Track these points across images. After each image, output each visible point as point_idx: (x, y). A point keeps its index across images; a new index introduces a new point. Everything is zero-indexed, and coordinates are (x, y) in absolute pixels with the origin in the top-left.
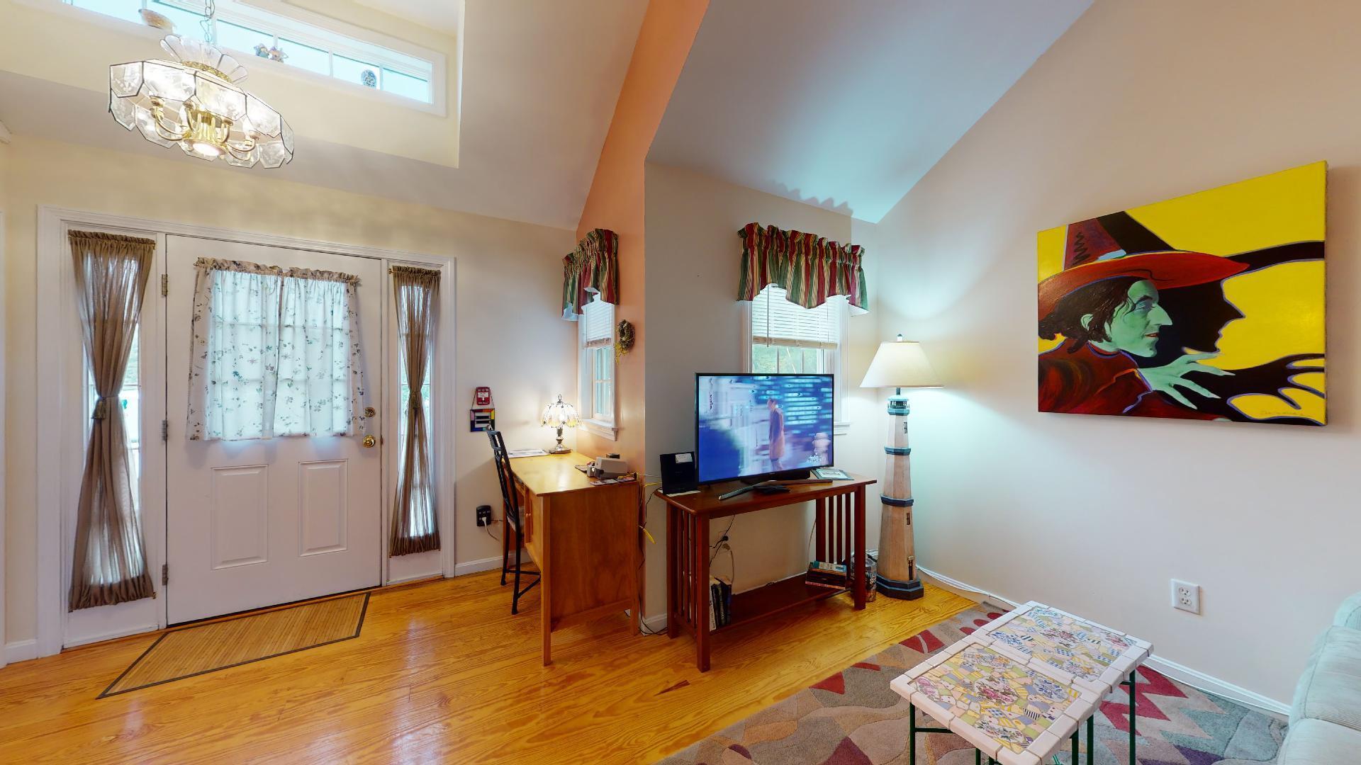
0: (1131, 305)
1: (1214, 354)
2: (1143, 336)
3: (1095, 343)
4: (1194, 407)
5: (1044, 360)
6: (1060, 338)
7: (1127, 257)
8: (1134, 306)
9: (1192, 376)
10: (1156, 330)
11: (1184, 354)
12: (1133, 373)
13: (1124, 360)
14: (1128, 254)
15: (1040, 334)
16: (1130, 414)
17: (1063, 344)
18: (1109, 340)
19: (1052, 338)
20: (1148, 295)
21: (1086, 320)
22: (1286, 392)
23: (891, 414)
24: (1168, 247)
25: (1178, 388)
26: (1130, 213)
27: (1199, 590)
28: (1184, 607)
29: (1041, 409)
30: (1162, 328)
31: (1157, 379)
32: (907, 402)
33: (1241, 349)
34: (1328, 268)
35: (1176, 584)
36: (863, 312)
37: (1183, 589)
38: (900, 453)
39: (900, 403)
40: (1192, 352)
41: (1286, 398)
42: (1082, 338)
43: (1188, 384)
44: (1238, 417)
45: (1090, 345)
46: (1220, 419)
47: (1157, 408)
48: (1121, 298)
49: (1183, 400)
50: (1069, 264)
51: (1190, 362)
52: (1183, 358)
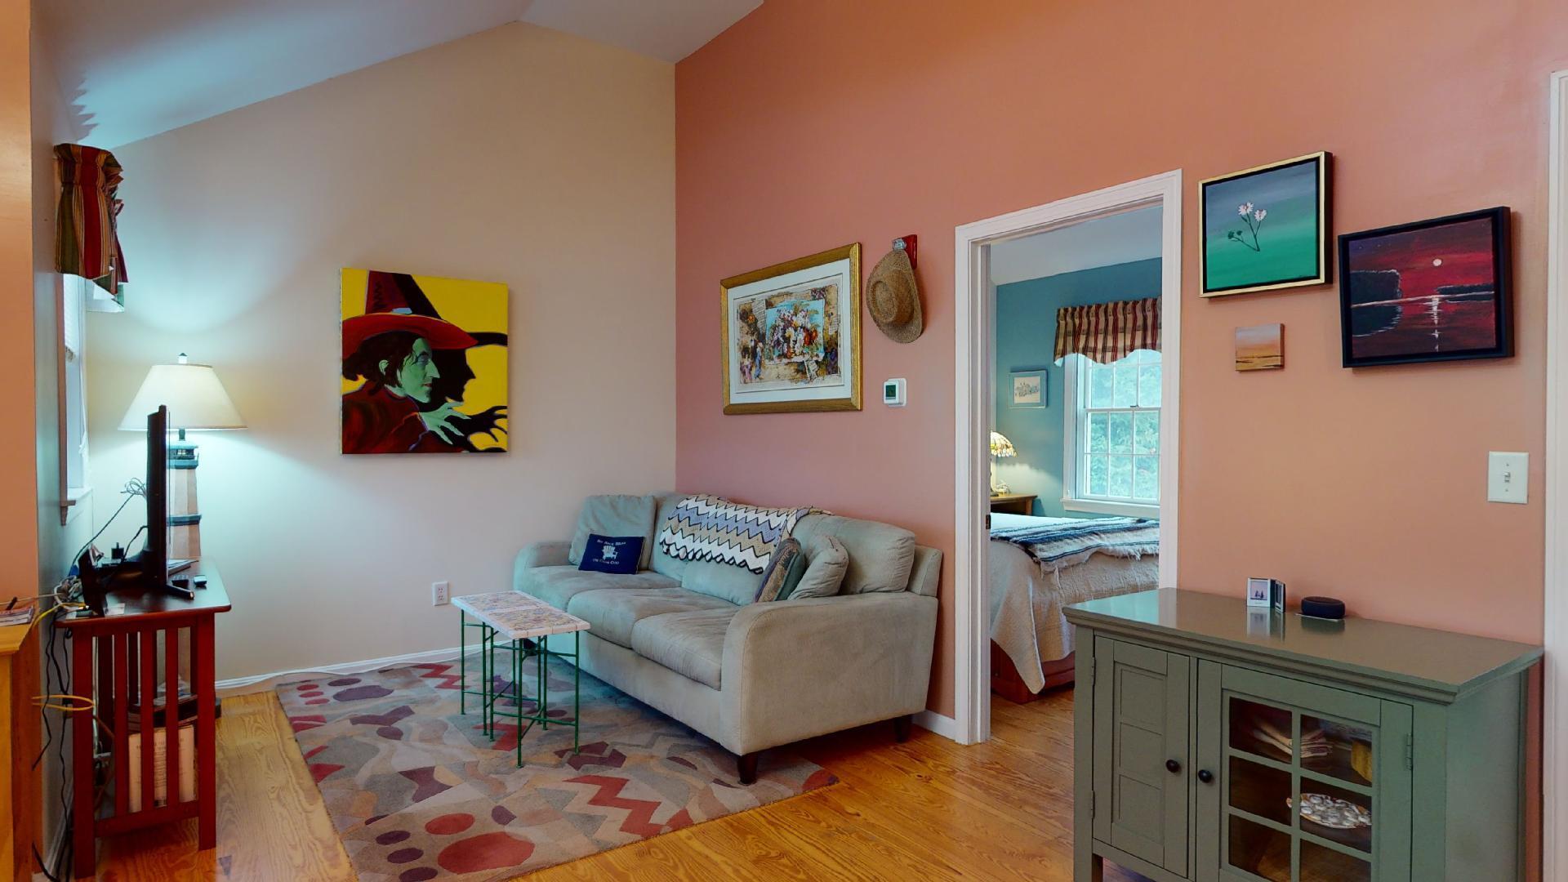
0: (415, 358)
1: (461, 403)
2: (423, 385)
3: (390, 388)
4: (451, 443)
6: (362, 380)
7: (412, 315)
8: (417, 358)
9: (452, 419)
10: (430, 382)
11: (446, 401)
12: (416, 416)
13: (410, 404)
14: (413, 313)
15: (343, 373)
16: (415, 451)
17: (365, 386)
18: (400, 386)
19: (355, 379)
20: (425, 351)
21: (383, 365)
22: (494, 431)
24: (435, 314)
25: (443, 428)
26: (414, 278)
27: (448, 584)
28: (441, 602)
29: (343, 453)
30: (434, 379)
31: (432, 421)
32: (196, 453)
33: (474, 401)
34: (510, 353)
35: (436, 586)
36: (117, 309)
37: (439, 589)
38: (194, 522)
39: (190, 452)
40: (450, 400)
41: (493, 436)
42: (378, 383)
43: (448, 425)
44: (472, 449)
45: (386, 389)
46: (464, 452)
47: (430, 445)
48: (407, 350)
49: (445, 438)
50: (369, 309)
51: (449, 408)
52: (445, 405)
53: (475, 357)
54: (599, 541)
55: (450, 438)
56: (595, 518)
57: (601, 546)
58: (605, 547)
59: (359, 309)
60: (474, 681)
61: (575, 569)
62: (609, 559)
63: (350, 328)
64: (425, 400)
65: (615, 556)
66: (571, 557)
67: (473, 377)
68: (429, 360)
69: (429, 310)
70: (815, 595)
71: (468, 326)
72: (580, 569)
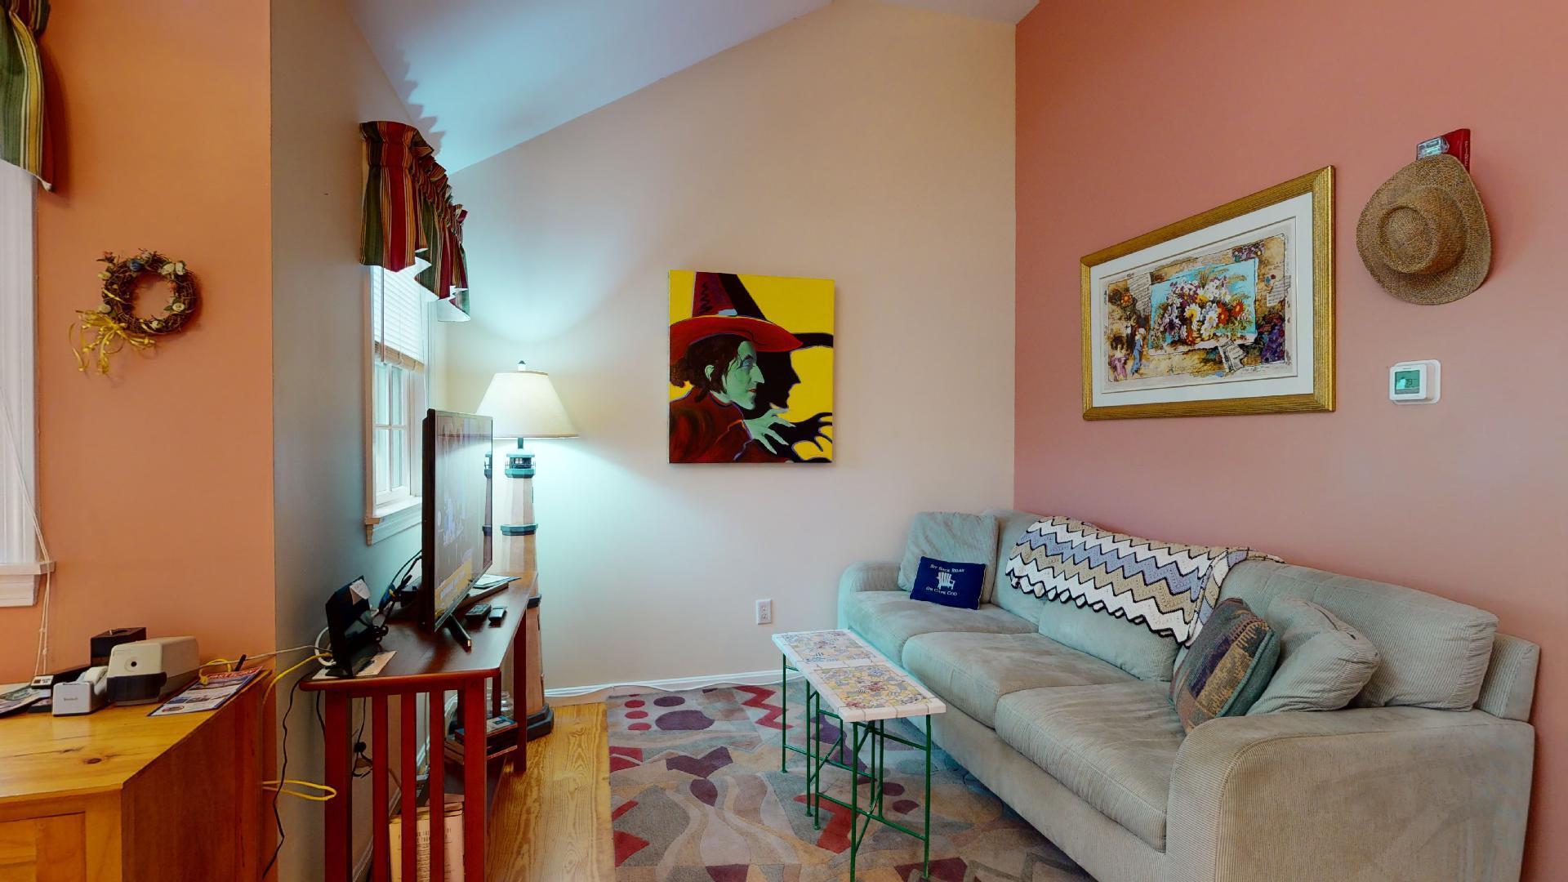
0: (740, 362)
1: (786, 410)
2: (747, 391)
3: (715, 394)
4: (775, 452)
5: (674, 406)
7: (738, 317)
8: (742, 362)
9: (775, 427)
10: (755, 388)
11: (770, 408)
12: (741, 424)
13: (734, 411)
14: (739, 314)
15: (671, 380)
16: (739, 461)
17: (691, 393)
18: (725, 392)
19: (682, 385)
20: (750, 354)
21: (709, 370)
22: (819, 439)
23: (515, 476)
24: (763, 317)
25: (767, 437)
26: (739, 277)
27: (771, 602)
28: (764, 621)
29: (670, 462)
30: (759, 385)
31: (757, 429)
32: (533, 460)
33: (798, 407)
34: (835, 355)
35: (760, 604)
36: (464, 318)
37: (762, 607)
38: (529, 531)
39: (527, 461)
40: (774, 407)
41: (817, 444)
42: (705, 388)
43: (772, 433)
44: (797, 459)
45: (711, 395)
46: (788, 461)
47: (755, 454)
48: (732, 354)
49: (769, 447)
50: (694, 315)
51: (773, 415)
52: (770, 412)
53: (800, 360)
54: (932, 566)
55: (774, 447)
56: (926, 537)
57: (936, 572)
58: (939, 574)
59: (686, 312)
60: (796, 718)
61: (905, 597)
62: (944, 588)
63: (677, 331)
64: (749, 406)
65: (952, 585)
66: (901, 581)
67: (797, 381)
68: (755, 365)
69: (756, 312)
71: (793, 327)
72: (911, 598)
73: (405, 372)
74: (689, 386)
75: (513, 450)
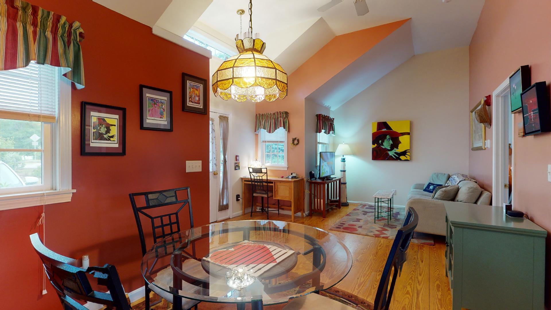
0: (387, 139)
1: (398, 149)
2: (389, 145)
3: (382, 146)
5: (373, 149)
7: (386, 130)
9: (396, 153)
11: (394, 149)
12: (387, 152)
13: (386, 150)
15: (372, 144)
16: (387, 160)
17: (376, 146)
18: (384, 146)
19: (375, 145)
20: (389, 138)
21: (380, 141)
22: (406, 155)
23: (342, 162)
24: (392, 130)
25: (393, 155)
26: (387, 122)
29: (372, 160)
30: (391, 144)
31: (391, 153)
35: (393, 190)
36: (334, 135)
38: (344, 171)
39: (344, 159)
40: (395, 149)
41: (406, 156)
42: (379, 145)
43: (395, 154)
44: (401, 160)
46: (399, 160)
47: (390, 158)
48: (385, 138)
49: (394, 157)
50: (377, 130)
51: (395, 150)
52: (394, 150)
54: (430, 184)
55: (395, 157)
57: (430, 186)
59: (375, 130)
63: (374, 134)
64: (389, 149)
65: (432, 188)
66: (423, 187)
67: (400, 143)
68: (390, 140)
69: (390, 129)
70: (437, 199)
71: (399, 132)
72: (423, 191)
73: (325, 145)
74: (376, 145)
75: (342, 157)
